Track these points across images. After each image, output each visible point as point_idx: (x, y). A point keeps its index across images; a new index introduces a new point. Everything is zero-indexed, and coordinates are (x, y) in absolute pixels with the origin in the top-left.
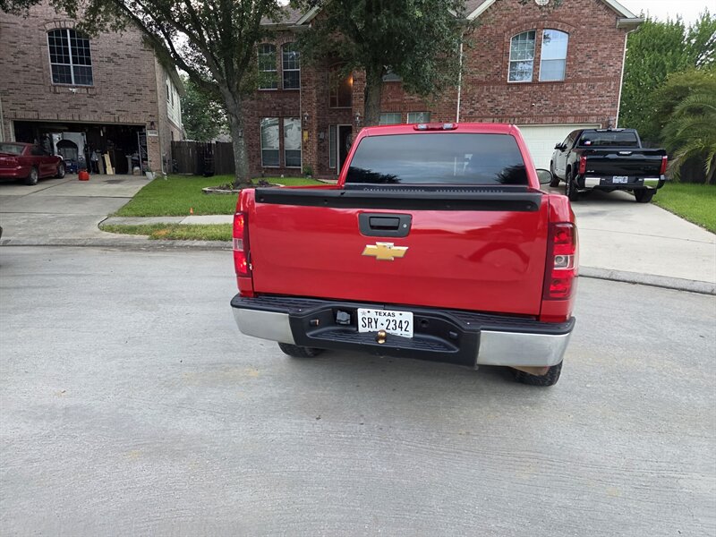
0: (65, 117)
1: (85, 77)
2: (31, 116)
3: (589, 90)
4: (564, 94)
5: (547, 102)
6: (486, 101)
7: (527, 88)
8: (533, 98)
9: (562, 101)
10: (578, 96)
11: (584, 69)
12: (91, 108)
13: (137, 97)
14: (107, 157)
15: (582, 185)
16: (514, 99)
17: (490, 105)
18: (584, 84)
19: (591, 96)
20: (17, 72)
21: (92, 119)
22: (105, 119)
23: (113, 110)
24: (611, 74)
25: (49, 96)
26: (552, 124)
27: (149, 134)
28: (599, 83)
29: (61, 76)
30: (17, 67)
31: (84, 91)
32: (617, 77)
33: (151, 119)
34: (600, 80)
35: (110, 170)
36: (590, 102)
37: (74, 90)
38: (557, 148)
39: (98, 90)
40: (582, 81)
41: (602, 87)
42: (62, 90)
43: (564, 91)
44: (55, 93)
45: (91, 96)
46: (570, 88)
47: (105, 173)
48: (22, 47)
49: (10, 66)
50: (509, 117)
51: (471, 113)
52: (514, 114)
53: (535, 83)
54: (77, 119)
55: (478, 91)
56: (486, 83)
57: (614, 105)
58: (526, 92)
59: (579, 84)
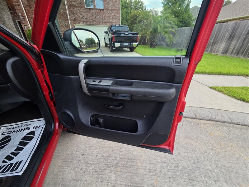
3: (112, 14)
4: (105, 14)
5: (100, 17)
6: (79, 14)
7: (93, 11)
8: (95, 15)
9: (104, 17)
10: (109, 15)
11: (109, 5)
15: (115, 47)
16: (89, 15)
17: (81, 16)
18: (110, 11)
19: (113, 16)
24: (117, 8)
26: (103, 25)
28: (114, 11)
32: (119, 10)
34: (114, 10)
36: (113, 18)
38: (105, 33)
40: (109, 10)
41: (115, 13)
43: (104, 13)
46: (106, 12)
50: (89, 21)
51: (75, 19)
52: (90, 20)
53: (94, 9)
55: (75, 9)
56: (77, 7)
57: (119, 20)
58: (92, 12)
59: (109, 11)
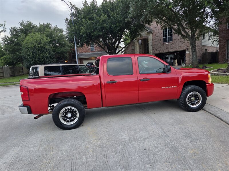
0: (165, 51)
1: (171, 39)
2: (158, 52)
12: (171, 47)
13: (184, 42)
14: (176, 61)
20: (156, 42)
21: (171, 51)
22: (175, 50)
23: (177, 47)
25: (162, 46)
27: (187, 52)
29: (165, 40)
30: (156, 41)
31: (170, 43)
33: (187, 48)
35: (176, 64)
37: (168, 44)
39: (173, 42)
42: (165, 44)
44: (163, 45)
45: (172, 44)
47: (175, 65)
48: (157, 35)
49: (155, 41)
54: (168, 51)
